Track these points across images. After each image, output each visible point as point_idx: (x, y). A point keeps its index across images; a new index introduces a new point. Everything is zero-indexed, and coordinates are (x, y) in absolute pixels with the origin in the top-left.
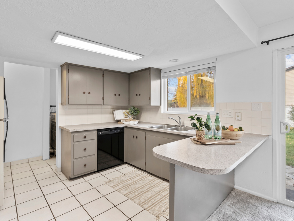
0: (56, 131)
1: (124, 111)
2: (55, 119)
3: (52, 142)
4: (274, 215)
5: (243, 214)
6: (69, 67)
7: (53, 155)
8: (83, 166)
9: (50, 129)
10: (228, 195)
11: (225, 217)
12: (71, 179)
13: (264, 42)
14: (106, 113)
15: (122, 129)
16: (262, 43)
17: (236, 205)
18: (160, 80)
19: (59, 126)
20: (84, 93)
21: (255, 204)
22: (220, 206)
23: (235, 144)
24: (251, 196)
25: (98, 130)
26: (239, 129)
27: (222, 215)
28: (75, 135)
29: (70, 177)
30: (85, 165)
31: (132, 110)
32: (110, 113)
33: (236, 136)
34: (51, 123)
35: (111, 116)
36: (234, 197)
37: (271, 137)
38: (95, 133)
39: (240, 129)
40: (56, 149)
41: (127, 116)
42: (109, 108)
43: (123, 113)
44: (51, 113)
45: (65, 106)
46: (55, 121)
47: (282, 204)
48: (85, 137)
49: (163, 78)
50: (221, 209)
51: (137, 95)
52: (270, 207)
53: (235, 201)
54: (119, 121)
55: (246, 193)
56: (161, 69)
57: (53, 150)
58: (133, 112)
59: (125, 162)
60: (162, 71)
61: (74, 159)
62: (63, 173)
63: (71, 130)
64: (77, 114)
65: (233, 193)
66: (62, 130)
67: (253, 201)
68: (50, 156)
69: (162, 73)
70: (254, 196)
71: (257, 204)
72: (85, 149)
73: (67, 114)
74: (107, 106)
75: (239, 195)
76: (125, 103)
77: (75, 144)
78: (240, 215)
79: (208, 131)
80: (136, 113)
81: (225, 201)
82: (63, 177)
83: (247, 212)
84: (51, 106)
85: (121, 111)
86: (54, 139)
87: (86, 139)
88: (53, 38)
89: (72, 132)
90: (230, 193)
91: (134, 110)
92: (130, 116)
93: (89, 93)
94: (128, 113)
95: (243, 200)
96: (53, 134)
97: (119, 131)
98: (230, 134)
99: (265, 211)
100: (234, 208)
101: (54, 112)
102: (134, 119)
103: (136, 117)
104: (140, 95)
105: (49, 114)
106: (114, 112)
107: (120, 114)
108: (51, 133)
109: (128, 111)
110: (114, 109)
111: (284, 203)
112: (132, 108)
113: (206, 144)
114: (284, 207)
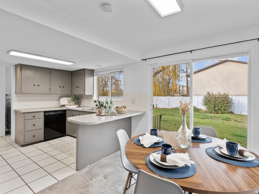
0: (11, 114)
1: (68, 98)
2: (10, 105)
3: (7, 123)
6: (22, 67)
7: (8, 133)
8: (33, 136)
9: (6, 113)
12: (23, 146)
14: (53, 100)
15: (65, 111)
16: (143, 60)
18: (93, 78)
19: (14, 110)
20: (34, 85)
25: (44, 112)
28: (26, 115)
29: (22, 145)
30: (34, 136)
31: (73, 98)
32: (57, 100)
33: (122, 111)
34: (7, 108)
35: (58, 102)
38: (43, 114)
39: (125, 107)
40: (11, 128)
41: (70, 102)
42: (56, 97)
43: (67, 100)
44: (6, 100)
45: (19, 95)
46: (10, 106)
48: (34, 116)
49: (95, 76)
51: (77, 87)
54: (64, 106)
56: (94, 70)
57: (9, 129)
58: (74, 99)
59: (66, 134)
60: (95, 71)
61: (25, 131)
62: (17, 143)
63: (23, 111)
64: (29, 101)
66: (16, 112)
68: (6, 134)
69: (94, 73)
72: (34, 125)
73: (19, 101)
74: (54, 95)
76: (68, 93)
77: (26, 121)
80: (77, 100)
82: (16, 145)
84: (6, 95)
85: (65, 98)
86: (9, 120)
87: (35, 118)
88: (8, 52)
89: (24, 113)
91: (75, 98)
92: (73, 102)
93: (39, 86)
94: (71, 100)
96: (9, 117)
97: (62, 112)
98: (119, 110)
101: (10, 100)
102: (76, 104)
103: (77, 103)
104: (78, 87)
105: (5, 101)
106: (60, 99)
107: (64, 101)
108: (7, 116)
109: (71, 98)
110: (60, 97)
112: (74, 96)
113: (101, 115)
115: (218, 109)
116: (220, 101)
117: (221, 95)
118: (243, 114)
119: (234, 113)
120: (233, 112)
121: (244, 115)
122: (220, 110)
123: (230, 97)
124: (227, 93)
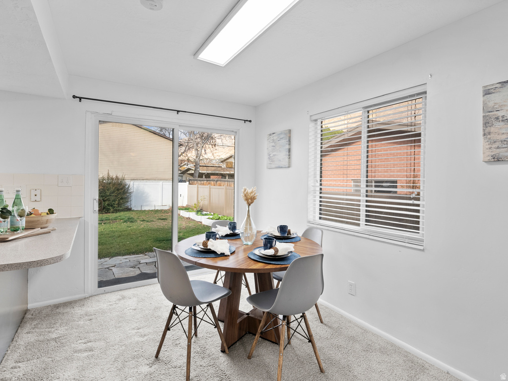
4: (89, 309)
5: (53, 330)
10: (21, 322)
11: (28, 347)
13: (77, 97)
16: (74, 97)
17: (39, 326)
21: (65, 311)
22: (13, 341)
23: (50, 232)
24: (57, 306)
26: (48, 213)
27: (22, 348)
33: (47, 221)
36: (32, 319)
37: (83, 218)
39: (51, 211)
47: (94, 296)
50: (18, 343)
52: (83, 305)
53: (35, 323)
55: (48, 306)
65: (28, 316)
67: (61, 310)
70: (61, 304)
71: (68, 310)
75: (39, 313)
78: (49, 332)
79: (3, 220)
81: (19, 331)
83: (58, 325)
90: (23, 318)
95: (48, 315)
98: (38, 221)
99: (78, 312)
100: (37, 330)
111: (96, 294)
113: (7, 240)
114: (96, 298)
115: (108, 205)
116: (112, 190)
117: (112, 179)
118: (143, 209)
119: (131, 208)
120: (129, 207)
121: (145, 211)
122: (112, 206)
123: (127, 182)
124: (121, 175)
